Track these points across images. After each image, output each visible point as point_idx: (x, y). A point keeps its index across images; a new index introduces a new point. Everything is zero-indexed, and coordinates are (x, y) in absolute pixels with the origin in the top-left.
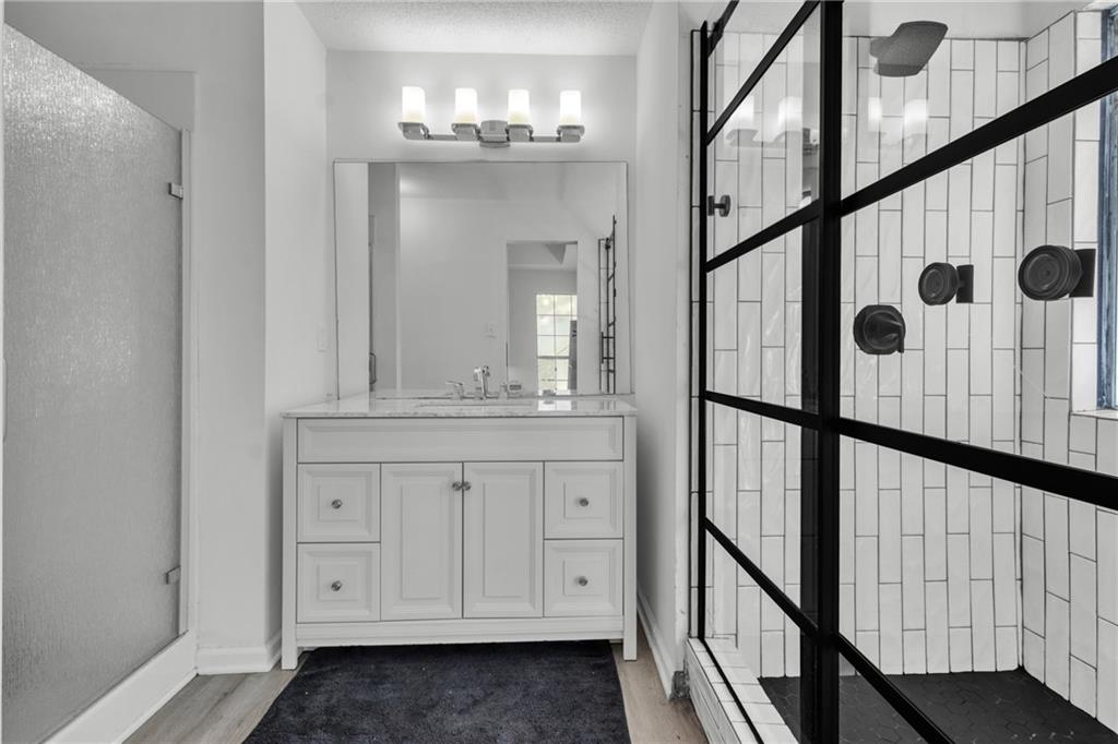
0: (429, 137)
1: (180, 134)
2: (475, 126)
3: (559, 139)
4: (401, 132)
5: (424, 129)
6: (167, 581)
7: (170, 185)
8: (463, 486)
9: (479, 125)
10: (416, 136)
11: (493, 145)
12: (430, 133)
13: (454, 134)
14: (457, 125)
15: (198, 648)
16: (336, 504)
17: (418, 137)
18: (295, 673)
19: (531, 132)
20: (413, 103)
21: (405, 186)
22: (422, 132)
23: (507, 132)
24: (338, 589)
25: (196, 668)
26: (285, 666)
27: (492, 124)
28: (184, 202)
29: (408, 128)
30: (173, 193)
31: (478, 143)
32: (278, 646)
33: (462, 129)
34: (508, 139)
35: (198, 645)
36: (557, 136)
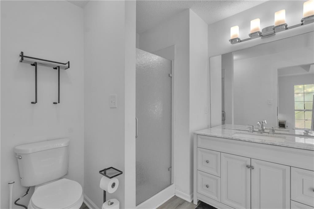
0: (241, 41)
1: (171, 61)
2: (259, 32)
3: (302, 24)
4: (230, 42)
5: (239, 39)
6: (169, 170)
7: (169, 74)
8: (250, 167)
9: (261, 31)
10: (236, 42)
11: (268, 36)
12: (241, 40)
13: (250, 37)
14: (251, 34)
15: (175, 189)
16: (207, 162)
17: (237, 42)
18: (197, 206)
19: (286, 26)
20: (235, 32)
21: (235, 57)
22: (238, 40)
23: (274, 29)
24: (208, 187)
25: (175, 193)
26: (194, 203)
27: (267, 29)
28: (172, 78)
29: (233, 41)
30: (170, 76)
31: (260, 38)
32: (192, 197)
33: (253, 35)
34: (274, 32)
35: (175, 188)
36: (301, 23)
